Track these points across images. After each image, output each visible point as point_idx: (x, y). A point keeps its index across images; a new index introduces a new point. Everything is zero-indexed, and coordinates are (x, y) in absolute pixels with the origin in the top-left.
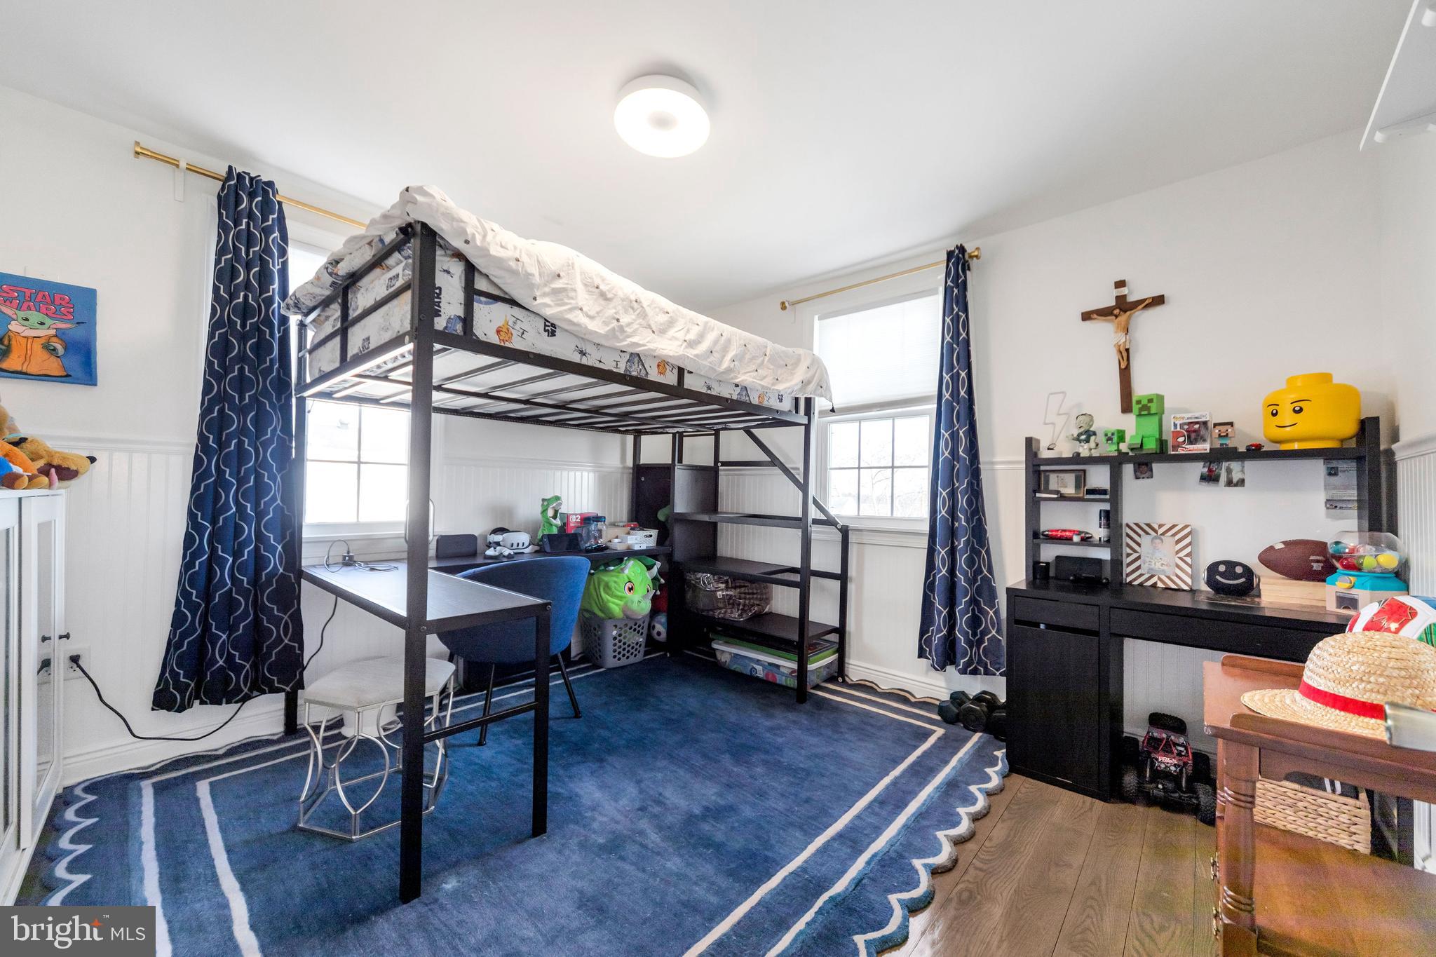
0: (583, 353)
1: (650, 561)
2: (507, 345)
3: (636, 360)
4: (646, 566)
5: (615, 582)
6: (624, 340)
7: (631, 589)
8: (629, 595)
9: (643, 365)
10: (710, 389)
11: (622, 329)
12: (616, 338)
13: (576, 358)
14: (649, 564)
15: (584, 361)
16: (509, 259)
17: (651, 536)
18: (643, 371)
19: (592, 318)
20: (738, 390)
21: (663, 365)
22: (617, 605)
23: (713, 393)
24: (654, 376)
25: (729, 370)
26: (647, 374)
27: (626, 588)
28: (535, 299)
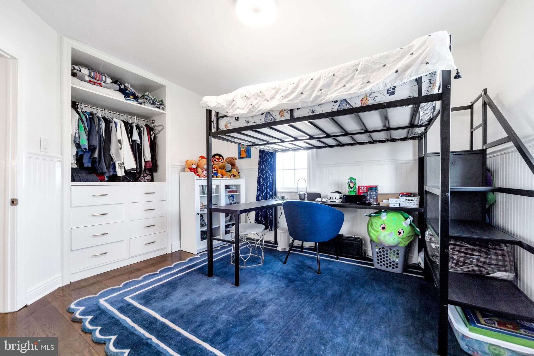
0: (248, 122)
1: (406, 215)
2: (228, 129)
3: (269, 115)
4: (405, 218)
5: (376, 223)
6: (255, 111)
7: (384, 228)
8: (382, 231)
9: (272, 116)
10: (314, 112)
11: (254, 107)
12: (252, 112)
13: (246, 125)
14: (406, 217)
15: (249, 125)
16: (216, 105)
17: (412, 200)
18: (273, 118)
19: (243, 109)
20: (338, 104)
21: (281, 113)
22: (374, 235)
23: (317, 113)
24: (278, 118)
25: (317, 97)
26: (275, 119)
27: (381, 227)
28: (227, 112)
